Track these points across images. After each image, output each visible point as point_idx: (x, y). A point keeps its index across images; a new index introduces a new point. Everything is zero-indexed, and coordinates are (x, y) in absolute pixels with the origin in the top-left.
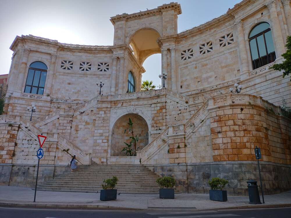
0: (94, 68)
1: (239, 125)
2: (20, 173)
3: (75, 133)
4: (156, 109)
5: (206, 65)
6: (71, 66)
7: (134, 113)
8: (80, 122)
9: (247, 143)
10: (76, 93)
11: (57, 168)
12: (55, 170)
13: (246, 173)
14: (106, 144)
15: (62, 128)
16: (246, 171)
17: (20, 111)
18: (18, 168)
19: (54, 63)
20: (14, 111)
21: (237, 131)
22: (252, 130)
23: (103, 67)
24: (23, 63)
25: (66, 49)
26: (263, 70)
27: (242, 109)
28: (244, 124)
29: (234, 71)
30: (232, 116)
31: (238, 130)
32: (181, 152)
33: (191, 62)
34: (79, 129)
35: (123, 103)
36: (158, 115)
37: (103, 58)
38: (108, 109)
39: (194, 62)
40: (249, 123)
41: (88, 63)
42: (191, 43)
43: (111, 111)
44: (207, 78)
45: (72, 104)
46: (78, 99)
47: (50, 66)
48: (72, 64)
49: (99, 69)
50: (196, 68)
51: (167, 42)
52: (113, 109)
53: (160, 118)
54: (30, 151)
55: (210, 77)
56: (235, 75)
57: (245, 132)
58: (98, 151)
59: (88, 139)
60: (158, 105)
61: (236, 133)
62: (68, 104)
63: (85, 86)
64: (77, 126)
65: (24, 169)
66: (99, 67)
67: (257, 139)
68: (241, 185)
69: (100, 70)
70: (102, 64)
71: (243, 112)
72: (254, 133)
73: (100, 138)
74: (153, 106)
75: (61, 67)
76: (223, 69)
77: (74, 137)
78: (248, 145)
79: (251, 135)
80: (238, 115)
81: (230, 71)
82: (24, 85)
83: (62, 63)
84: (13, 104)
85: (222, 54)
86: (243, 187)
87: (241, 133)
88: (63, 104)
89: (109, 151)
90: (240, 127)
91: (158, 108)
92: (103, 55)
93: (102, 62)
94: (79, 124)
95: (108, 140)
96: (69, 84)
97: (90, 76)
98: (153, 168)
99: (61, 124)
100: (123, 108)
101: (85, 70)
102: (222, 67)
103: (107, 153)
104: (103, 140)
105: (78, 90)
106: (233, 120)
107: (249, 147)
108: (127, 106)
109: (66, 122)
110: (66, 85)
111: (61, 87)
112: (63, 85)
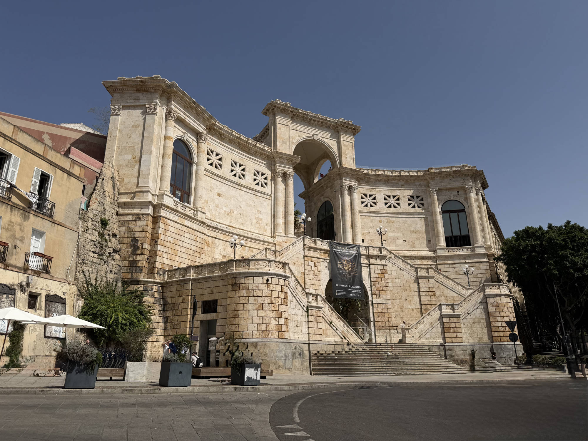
0: (249, 177)
2: (297, 354)
4: (376, 271)
6: (220, 162)
10: (228, 214)
18: (295, 346)
23: (260, 179)
26: (461, 250)
27: (510, 299)
29: (425, 240)
33: (374, 213)
36: (379, 280)
37: (261, 164)
38: (318, 260)
39: (378, 214)
41: (240, 165)
42: (374, 187)
43: (321, 262)
44: (395, 239)
48: (220, 159)
50: (381, 222)
51: (349, 176)
52: (323, 260)
53: (383, 284)
55: (398, 238)
56: (426, 245)
60: (379, 267)
66: (255, 177)
69: (256, 182)
70: (258, 173)
74: (372, 267)
75: (206, 159)
76: (413, 234)
81: (421, 239)
85: (412, 216)
91: (379, 271)
92: (259, 159)
93: (258, 170)
96: (219, 195)
97: (245, 190)
101: (238, 176)
105: (231, 210)
110: (215, 196)
111: (208, 197)
112: (211, 195)
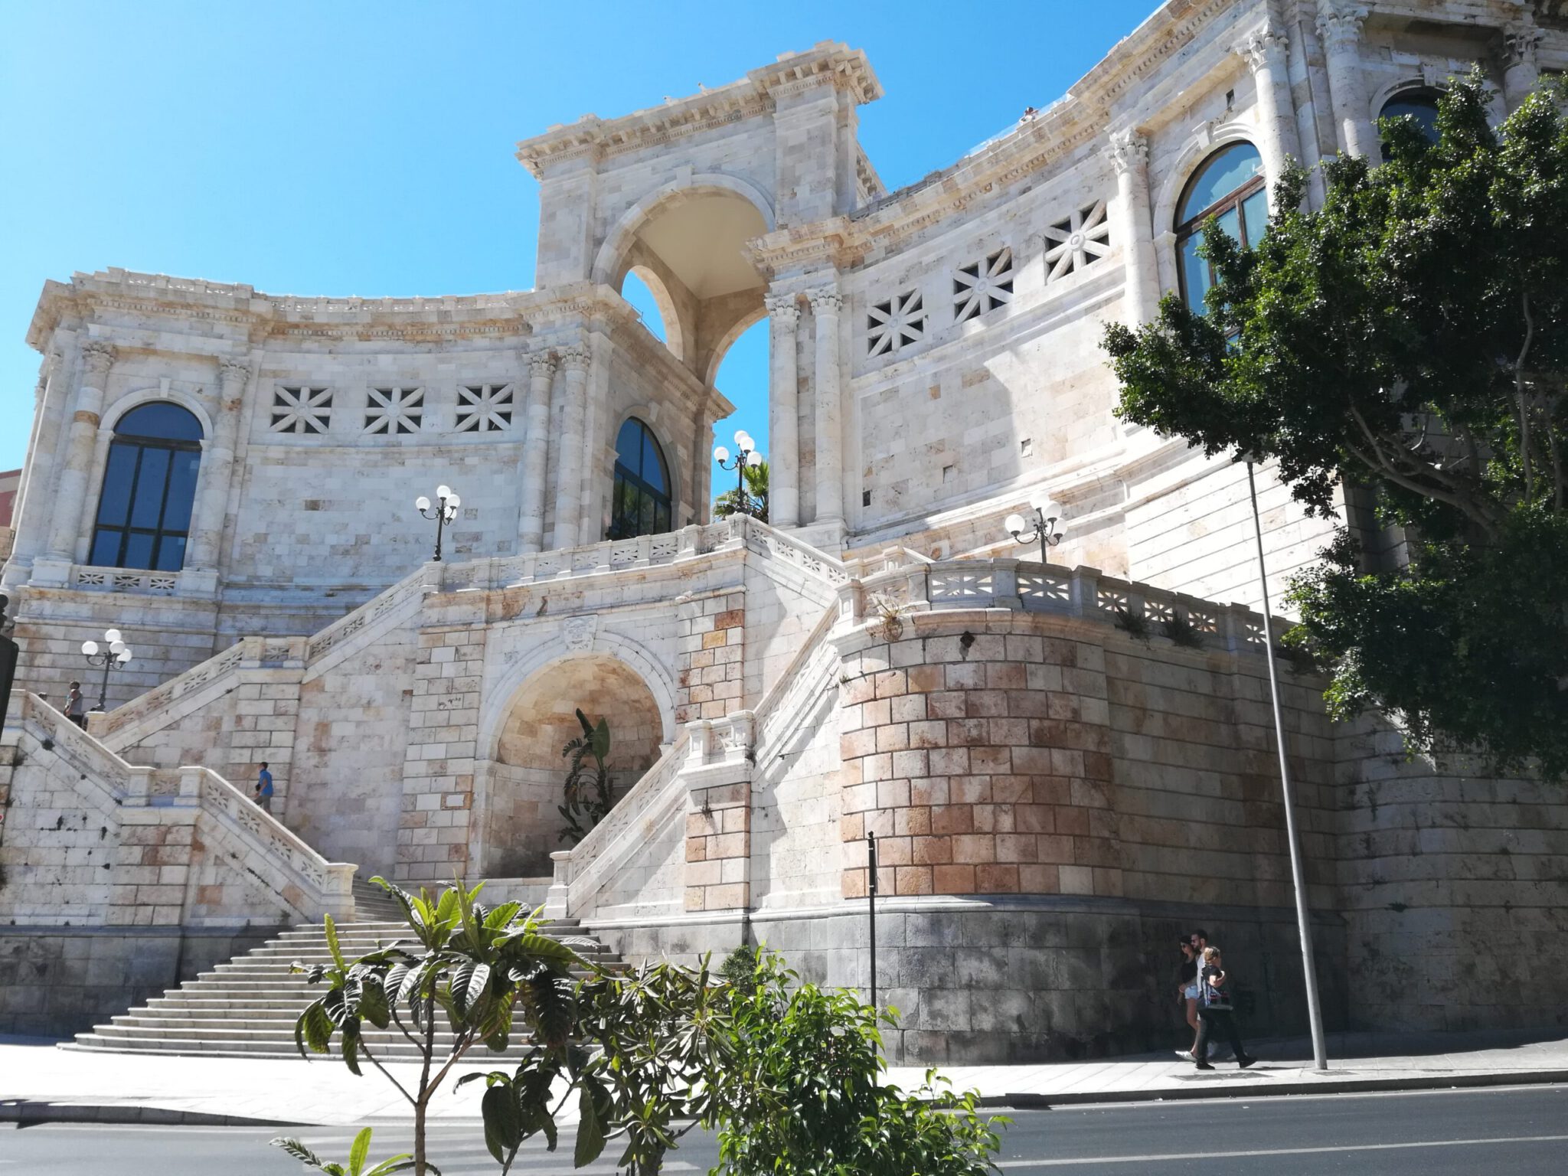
0: (439, 418)
1: (948, 721)
2: (23, 970)
3: (314, 761)
4: (700, 626)
5: (983, 376)
6: (324, 412)
7: (600, 650)
8: (339, 707)
9: (976, 809)
10: (346, 553)
11: (194, 942)
12: (183, 950)
13: (960, 955)
14: (462, 818)
15: (248, 739)
16: (960, 947)
17: (62, 661)
18: (16, 945)
19: (237, 404)
20: (37, 662)
21: (936, 747)
22: (1007, 742)
23: (484, 410)
24: (78, 416)
25: (296, 326)
27: (968, 639)
28: (971, 711)
30: (919, 674)
31: (942, 742)
32: (729, 855)
33: (911, 363)
34: (333, 743)
35: (544, 600)
36: (705, 658)
37: (484, 359)
38: (475, 637)
39: (927, 364)
40: (996, 705)
41: (405, 394)
43: (490, 644)
44: (987, 448)
45: (324, 612)
46: (354, 581)
47: (214, 424)
48: (328, 403)
49: (461, 418)
50: (935, 393)
52: (499, 632)
53: (717, 674)
54: (69, 862)
55: (1000, 442)
56: (1114, 429)
57: (977, 752)
58: (420, 851)
59: (374, 790)
61: (935, 756)
62: (302, 612)
63: (394, 515)
64: (323, 728)
65: (40, 952)
66: (464, 409)
67: (1033, 784)
68: (933, 1015)
69: (468, 423)
70: (478, 392)
71: (973, 653)
72: (1020, 754)
73: (434, 785)
74: (684, 611)
75: (269, 421)
76: (1060, 399)
77: (310, 786)
78: (983, 816)
79: (1005, 768)
80: (949, 667)
82: (89, 523)
83: (279, 401)
84: (33, 628)
86: (941, 1025)
87: (955, 757)
88: (278, 612)
89: (477, 850)
90: (954, 729)
91: (709, 623)
92: (482, 344)
93: (476, 384)
94: (330, 719)
95: (470, 794)
96: (313, 506)
98: (618, 934)
99: (247, 723)
100: (546, 625)
101: (393, 428)
102: (1056, 389)
103: (467, 859)
104: (445, 795)
105: (357, 537)
106: (926, 694)
107: (988, 828)
109: (267, 707)
110: (296, 513)
111: (270, 524)
112: (282, 516)
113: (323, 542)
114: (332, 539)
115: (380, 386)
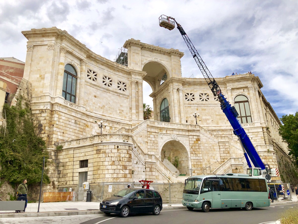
0: (114, 86)
4: (193, 140)
5: (205, 110)
6: (96, 77)
7: (177, 140)
10: (101, 108)
19: (85, 71)
23: (122, 86)
26: (246, 125)
29: (225, 120)
33: (194, 104)
35: (167, 130)
36: (195, 145)
37: (122, 77)
38: (157, 134)
39: (196, 105)
41: (109, 78)
42: (193, 89)
43: (158, 135)
44: (206, 120)
46: (103, 114)
48: (96, 75)
50: (197, 110)
51: (177, 82)
52: (160, 134)
53: (197, 147)
54: (139, 170)
55: (208, 120)
56: (225, 123)
60: (195, 137)
66: (119, 85)
69: (119, 88)
70: (121, 83)
74: (190, 137)
75: (87, 76)
76: (217, 117)
80: (273, 156)
81: (222, 119)
83: (88, 72)
85: (216, 106)
91: (195, 140)
92: (121, 74)
93: (121, 81)
96: (95, 97)
97: (113, 93)
100: (168, 135)
101: (107, 85)
102: (217, 115)
105: (103, 105)
106: (272, 159)
108: (171, 134)
110: (93, 97)
111: (88, 98)
112: (90, 97)
113: (97, 105)
114: (99, 105)
115: (104, 75)
